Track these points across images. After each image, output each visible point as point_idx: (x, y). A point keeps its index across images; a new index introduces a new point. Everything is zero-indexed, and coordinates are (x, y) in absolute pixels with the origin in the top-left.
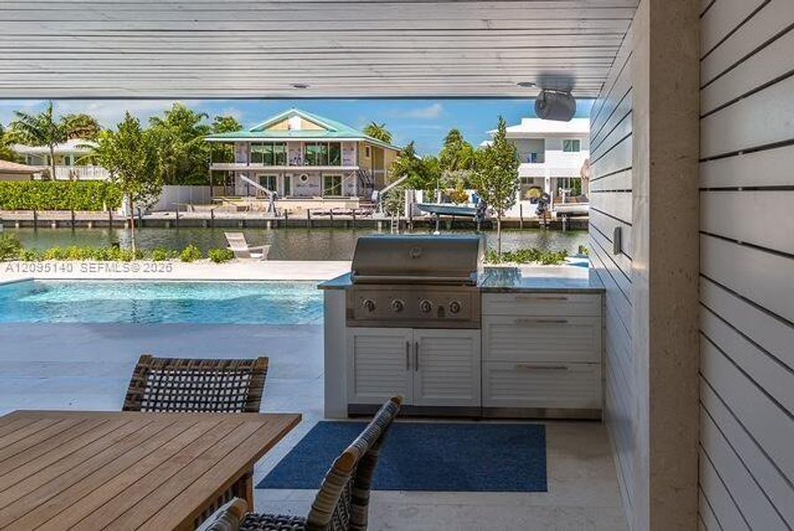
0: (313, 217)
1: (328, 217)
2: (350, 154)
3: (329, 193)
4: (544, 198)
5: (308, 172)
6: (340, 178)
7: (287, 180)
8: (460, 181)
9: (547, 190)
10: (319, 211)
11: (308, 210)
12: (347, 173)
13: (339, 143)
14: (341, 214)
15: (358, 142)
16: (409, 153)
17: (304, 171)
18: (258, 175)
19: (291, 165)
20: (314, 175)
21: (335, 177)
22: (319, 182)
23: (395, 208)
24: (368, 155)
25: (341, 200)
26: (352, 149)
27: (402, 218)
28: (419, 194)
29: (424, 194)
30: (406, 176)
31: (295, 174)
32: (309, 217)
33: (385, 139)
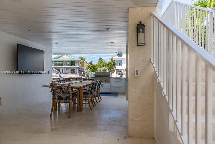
0: (69, 78)
1: (72, 78)
2: (77, 63)
3: (72, 72)
4: (122, 73)
5: (67, 68)
6: (74, 69)
7: (63, 69)
8: (102, 70)
9: (122, 72)
10: (70, 76)
11: (68, 76)
12: (76, 68)
13: (74, 61)
14: (75, 77)
15: (79, 61)
16: (91, 63)
17: (66, 67)
18: (56, 68)
19: (63, 66)
20: (68, 68)
21: (73, 69)
22: (70, 70)
23: (88, 76)
24: (81, 64)
25: (75, 74)
26: (77, 62)
27: (89, 78)
28: (93, 72)
29: (94, 73)
30: (90, 69)
31: (64, 68)
32: (68, 78)
33: (85, 60)
